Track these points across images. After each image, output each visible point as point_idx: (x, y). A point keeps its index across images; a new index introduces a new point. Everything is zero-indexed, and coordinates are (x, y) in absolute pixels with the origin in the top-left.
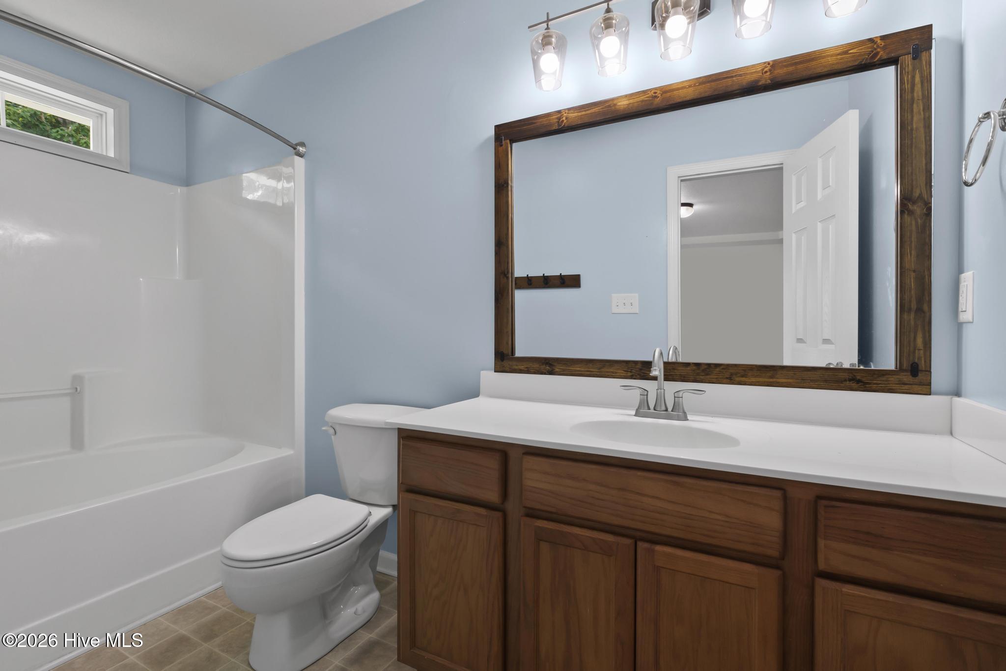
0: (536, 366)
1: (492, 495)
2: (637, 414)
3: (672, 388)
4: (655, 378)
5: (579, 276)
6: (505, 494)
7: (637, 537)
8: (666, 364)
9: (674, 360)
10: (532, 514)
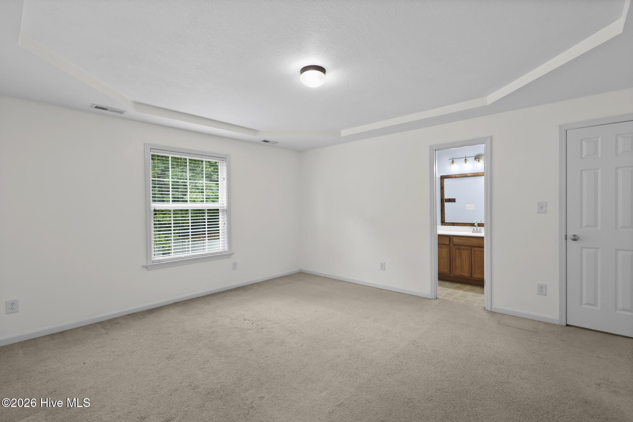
0: (450, 224)
1: (448, 243)
2: (472, 232)
3: (479, 228)
4: (476, 226)
5: (455, 199)
6: (450, 243)
7: (472, 247)
8: (478, 224)
9: (480, 223)
10: (455, 245)
